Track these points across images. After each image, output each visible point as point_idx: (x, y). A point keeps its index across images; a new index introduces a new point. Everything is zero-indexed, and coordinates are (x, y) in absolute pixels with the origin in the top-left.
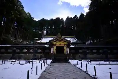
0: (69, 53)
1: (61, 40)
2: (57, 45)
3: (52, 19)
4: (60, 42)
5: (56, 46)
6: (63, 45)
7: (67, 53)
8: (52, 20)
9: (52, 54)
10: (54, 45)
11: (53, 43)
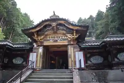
7: (78, 66)
11: (35, 37)
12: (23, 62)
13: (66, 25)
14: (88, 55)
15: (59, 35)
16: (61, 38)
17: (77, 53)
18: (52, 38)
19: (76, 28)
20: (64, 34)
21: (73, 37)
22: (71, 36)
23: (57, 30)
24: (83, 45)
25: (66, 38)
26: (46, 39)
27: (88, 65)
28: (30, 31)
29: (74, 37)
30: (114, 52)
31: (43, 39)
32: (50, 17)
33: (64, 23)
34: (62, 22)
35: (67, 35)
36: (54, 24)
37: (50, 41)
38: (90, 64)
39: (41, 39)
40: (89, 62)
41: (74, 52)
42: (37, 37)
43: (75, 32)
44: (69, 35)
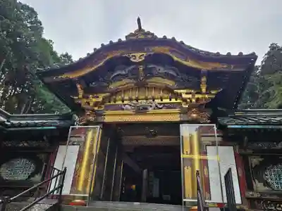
0: (238, 200)
11: (80, 97)
12: (33, 175)
13: (175, 59)
14: (255, 161)
15: (153, 93)
16: (159, 101)
18: (131, 100)
19: (210, 67)
20: (168, 90)
21: (198, 100)
22: (190, 96)
23: (146, 77)
24: (235, 123)
25: (173, 100)
26: (112, 103)
27: (256, 195)
28: (64, 76)
29: (200, 96)
31: (103, 102)
32: (126, 37)
33: (169, 53)
34: (165, 50)
35: (179, 91)
36: (138, 55)
37: (123, 109)
38: (262, 194)
39: (96, 104)
40: (259, 186)
41: (202, 147)
42: (84, 97)
43: (204, 79)
44: (185, 91)
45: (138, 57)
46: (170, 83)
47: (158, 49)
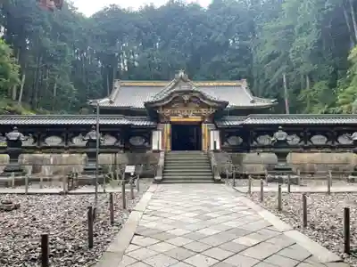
0: (218, 147)
1: (190, 101)
2: (174, 119)
3: (152, 7)
4: (186, 106)
5: (171, 123)
6: (198, 119)
7: (212, 148)
8: (150, 11)
9: (158, 151)
10: (165, 120)
11: (160, 111)
12: (145, 143)
14: (226, 135)
15: (191, 109)
17: (212, 132)
19: (214, 104)
20: (196, 108)
21: (209, 113)
22: (206, 112)
24: (220, 124)
25: (199, 112)
27: (224, 146)
28: (155, 105)
30: (254, 133)
33: (199, 96)
34: (197, 95)
35: (201, 109)
37: (178, 116)
38: (226, 146)
40: (225, 143)
41: (209, 131)
42: (162, 111)
43: (211, 107)
45: (186, 98)
46: (197, 105)
47: (194, 95)
